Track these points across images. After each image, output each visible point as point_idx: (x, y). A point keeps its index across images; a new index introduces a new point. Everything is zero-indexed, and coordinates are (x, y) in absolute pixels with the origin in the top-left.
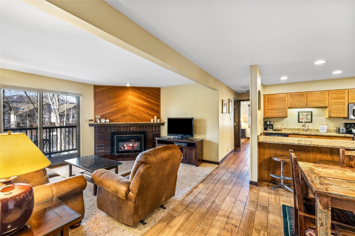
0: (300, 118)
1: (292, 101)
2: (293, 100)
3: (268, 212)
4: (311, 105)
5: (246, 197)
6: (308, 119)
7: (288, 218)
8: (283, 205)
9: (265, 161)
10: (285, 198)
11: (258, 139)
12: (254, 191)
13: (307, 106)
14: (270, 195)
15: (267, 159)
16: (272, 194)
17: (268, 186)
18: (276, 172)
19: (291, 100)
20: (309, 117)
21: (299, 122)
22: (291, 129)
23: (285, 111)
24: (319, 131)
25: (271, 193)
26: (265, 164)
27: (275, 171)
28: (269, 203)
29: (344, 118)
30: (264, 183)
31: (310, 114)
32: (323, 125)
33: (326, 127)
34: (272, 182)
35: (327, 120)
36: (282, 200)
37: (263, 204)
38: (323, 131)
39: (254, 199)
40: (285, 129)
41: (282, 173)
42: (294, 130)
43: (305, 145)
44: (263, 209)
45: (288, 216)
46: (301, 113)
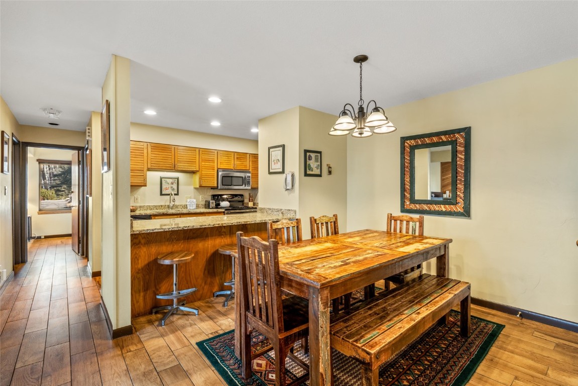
0: (164, 187)
1: (153, 158)
2: (155, 155)
3: (187, 375)
4: (181, 167)
5: (126, 374)
6: (173, 189)
7: (219, 361)
8: (197, 344)
9: (138, 273)
10: (189, 329)
11: (132, 227)
12: (132, 349)
13: (174, 169)
14: (165, 338)
15: (142, 269)
16: (167, 334)
17: (150, 322)
18: (160, 288)
19: (152, 155)
20: (175, 186)
21: (161, 194)
22: (150, 208)
23: (142, 174)
24: (187, 208)
25: (164, 333)
26: (138, 279)
27: (158, 288)
28: (176, 354)
29: (213, 188)
30: (139, 320)
31: (176, 182)
32: (190, 198)
33: (195, 200)
34: (154, 311)
35: (196, 191)
36: (189, 335)
37: (168, 364)
38: (192, 207)
39: (143, 366)
40: (140, 207)
41: (176, 285)
42: (155, 209)
43: (209, 226)
44: (175, 375)
45: (216, 357)
46: (165, 179)
